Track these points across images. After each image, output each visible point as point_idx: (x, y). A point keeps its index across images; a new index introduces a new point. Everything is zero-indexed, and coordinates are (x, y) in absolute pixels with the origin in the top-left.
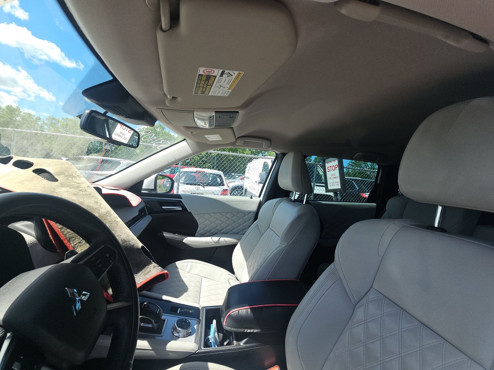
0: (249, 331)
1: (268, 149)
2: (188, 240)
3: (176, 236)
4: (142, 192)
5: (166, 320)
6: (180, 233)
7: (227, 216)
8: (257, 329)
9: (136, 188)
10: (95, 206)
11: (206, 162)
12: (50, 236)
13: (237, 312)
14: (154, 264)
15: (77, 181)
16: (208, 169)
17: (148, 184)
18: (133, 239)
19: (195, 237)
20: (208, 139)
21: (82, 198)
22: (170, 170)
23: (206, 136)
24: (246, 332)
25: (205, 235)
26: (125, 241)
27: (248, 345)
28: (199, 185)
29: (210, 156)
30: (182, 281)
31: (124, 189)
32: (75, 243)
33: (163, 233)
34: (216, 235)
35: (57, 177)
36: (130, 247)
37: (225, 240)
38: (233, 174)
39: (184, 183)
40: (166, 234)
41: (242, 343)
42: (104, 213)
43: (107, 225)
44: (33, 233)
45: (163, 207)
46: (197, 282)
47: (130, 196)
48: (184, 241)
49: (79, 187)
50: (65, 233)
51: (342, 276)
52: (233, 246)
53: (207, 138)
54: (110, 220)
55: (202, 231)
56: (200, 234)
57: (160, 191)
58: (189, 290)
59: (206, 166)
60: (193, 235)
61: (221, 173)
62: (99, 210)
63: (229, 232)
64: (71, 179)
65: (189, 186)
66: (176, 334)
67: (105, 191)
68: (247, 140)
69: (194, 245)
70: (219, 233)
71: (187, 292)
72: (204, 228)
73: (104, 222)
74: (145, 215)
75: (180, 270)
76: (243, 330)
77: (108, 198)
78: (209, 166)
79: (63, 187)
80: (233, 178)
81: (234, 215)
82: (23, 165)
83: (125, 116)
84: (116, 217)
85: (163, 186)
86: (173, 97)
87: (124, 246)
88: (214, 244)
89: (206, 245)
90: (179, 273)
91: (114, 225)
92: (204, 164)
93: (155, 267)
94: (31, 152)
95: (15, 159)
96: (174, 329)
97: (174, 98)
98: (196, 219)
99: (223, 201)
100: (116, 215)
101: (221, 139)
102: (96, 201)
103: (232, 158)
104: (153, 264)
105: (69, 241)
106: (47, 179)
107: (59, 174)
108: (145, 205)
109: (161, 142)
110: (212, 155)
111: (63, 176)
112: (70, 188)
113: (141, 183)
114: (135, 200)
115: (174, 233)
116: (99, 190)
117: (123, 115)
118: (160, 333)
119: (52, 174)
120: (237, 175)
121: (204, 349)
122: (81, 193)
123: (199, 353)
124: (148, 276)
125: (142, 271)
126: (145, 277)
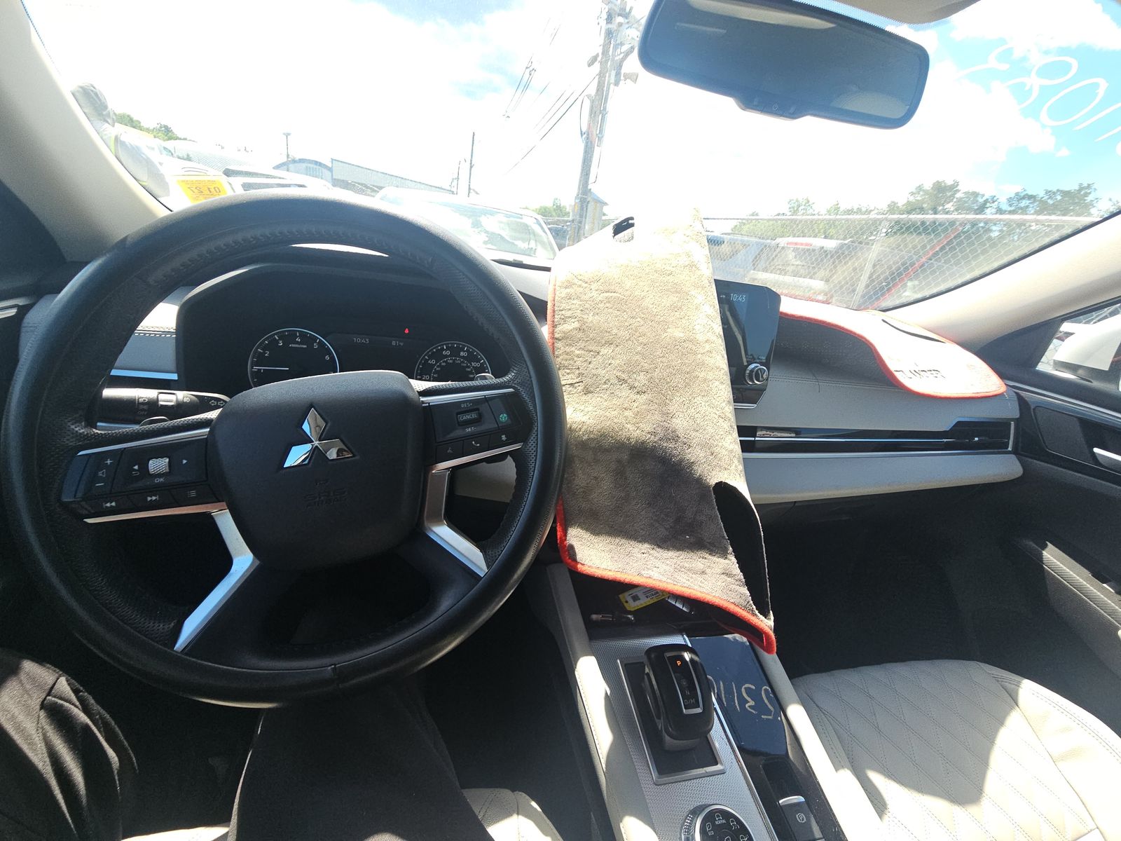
5: (719, 767)
14: (731, 563)
40: (1052, 557)
45: (1096, 450)
93: (728, 573)
104: (727, 561)
108: (1017, 415)
115: (1100, 576)
124: (684, 581)
125: (678, 553)
126: (676, 575)
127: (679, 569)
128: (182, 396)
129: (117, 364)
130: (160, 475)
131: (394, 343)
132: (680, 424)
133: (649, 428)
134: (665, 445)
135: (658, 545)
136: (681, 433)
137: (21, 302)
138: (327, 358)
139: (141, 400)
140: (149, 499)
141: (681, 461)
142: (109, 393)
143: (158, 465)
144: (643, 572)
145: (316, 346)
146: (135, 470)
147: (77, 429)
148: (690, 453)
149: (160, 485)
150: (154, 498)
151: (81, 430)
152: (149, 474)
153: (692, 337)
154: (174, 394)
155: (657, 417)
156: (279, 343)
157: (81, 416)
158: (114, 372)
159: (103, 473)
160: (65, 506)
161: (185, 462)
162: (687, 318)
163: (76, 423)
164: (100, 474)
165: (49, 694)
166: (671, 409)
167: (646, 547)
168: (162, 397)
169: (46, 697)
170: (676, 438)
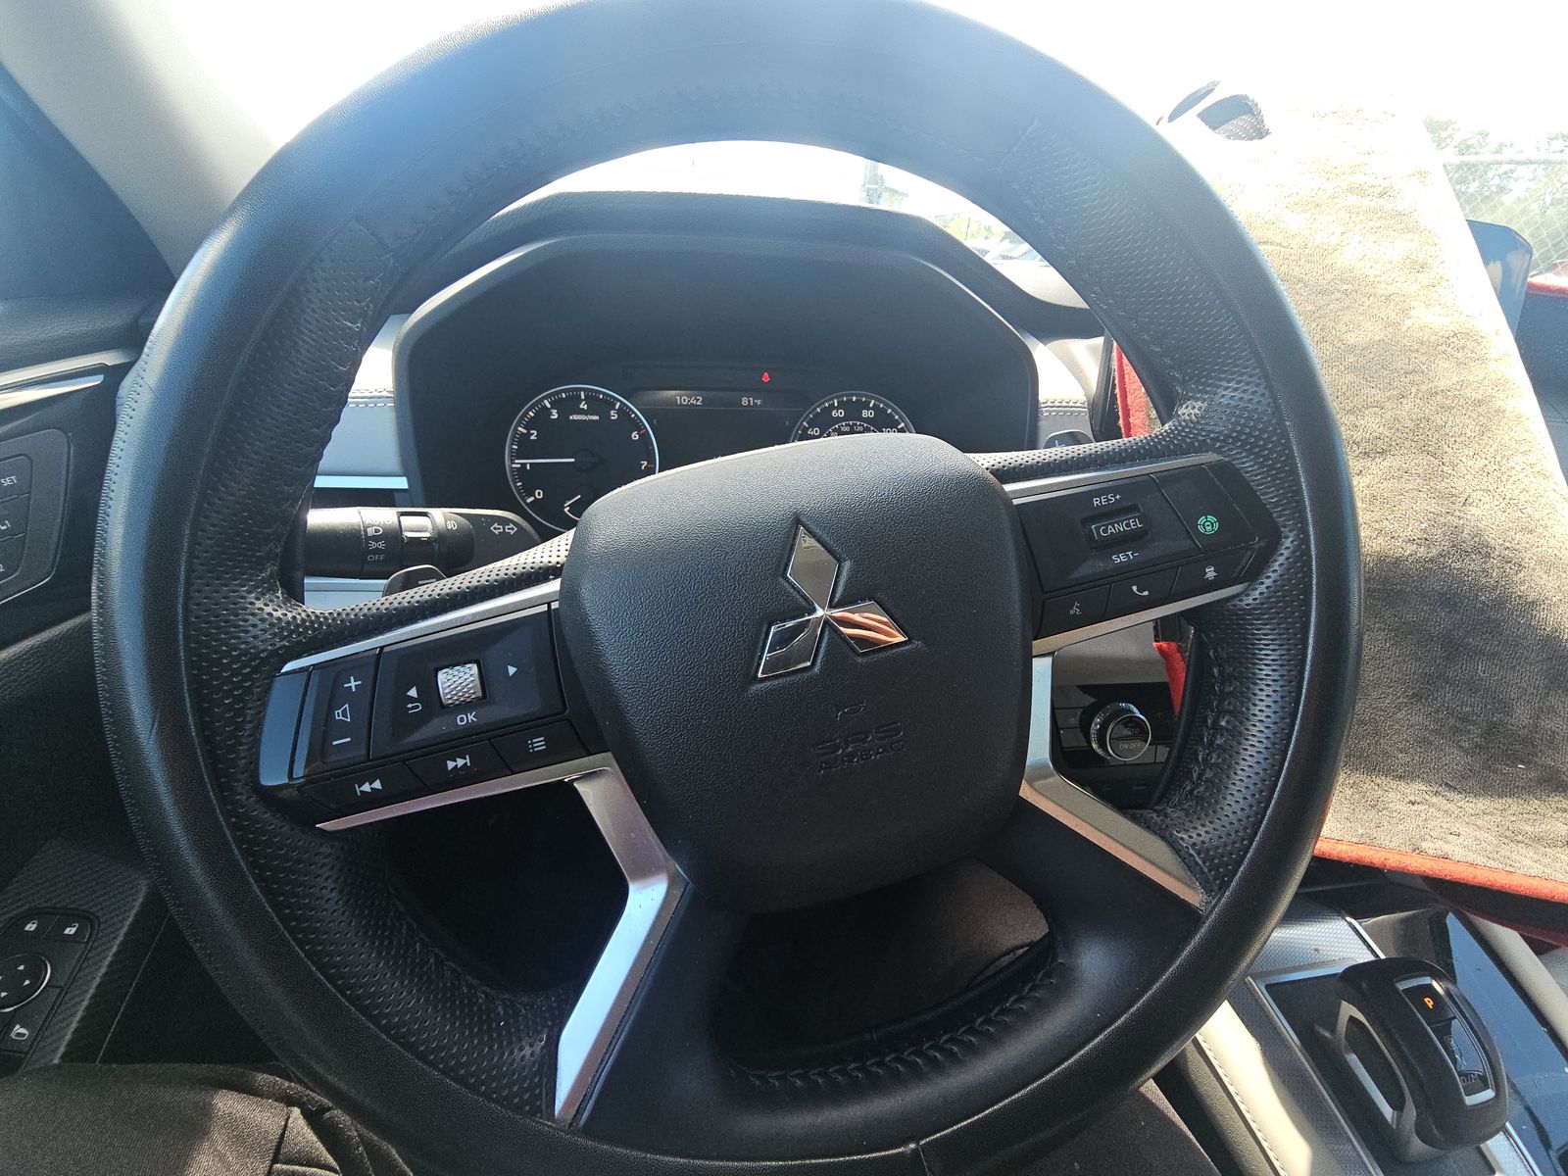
124: (1529, 862)
125: (1500, 803)
126: (1504, 851)
127: (1513, 837)
128: (441, 519)
129: (323, 464)
130: (465, 706)
131: (745, 401)
132: (1485, 516)
133: (1413, 530)
134: (1458, 565)
135: (1447, 784)
136: (1493, 538)
137: (110, 358)
138: (635, 436)
139: (371, 532)
140: (451, 765)
141: (1500, 603)
142: (319, 518)
143: (457, 681)
144: (1424, 845)
145: (614, 415)
146: (412, 700)
147: (268, 609)
148: (1523, 583)
149: (470, 732)
150: (460, 762)
151: (274, 609)
152: (443, 706)
153: (1466, 325)
154: (425, 514)
155: (1426, 505)
156: (551, 414)
157: (271, 576)
158: (321, 482)
159: (344, 714)
160: (268, 796)
161: (512, 670)
162: (1444, 283)
163: (264, 594)
164: (338, 715)
165: (275, 1161)
166: (1460, 484)
167: (1416, 789)
168: (407, 521)
169: (271, 1167)
170: (1483, 550)
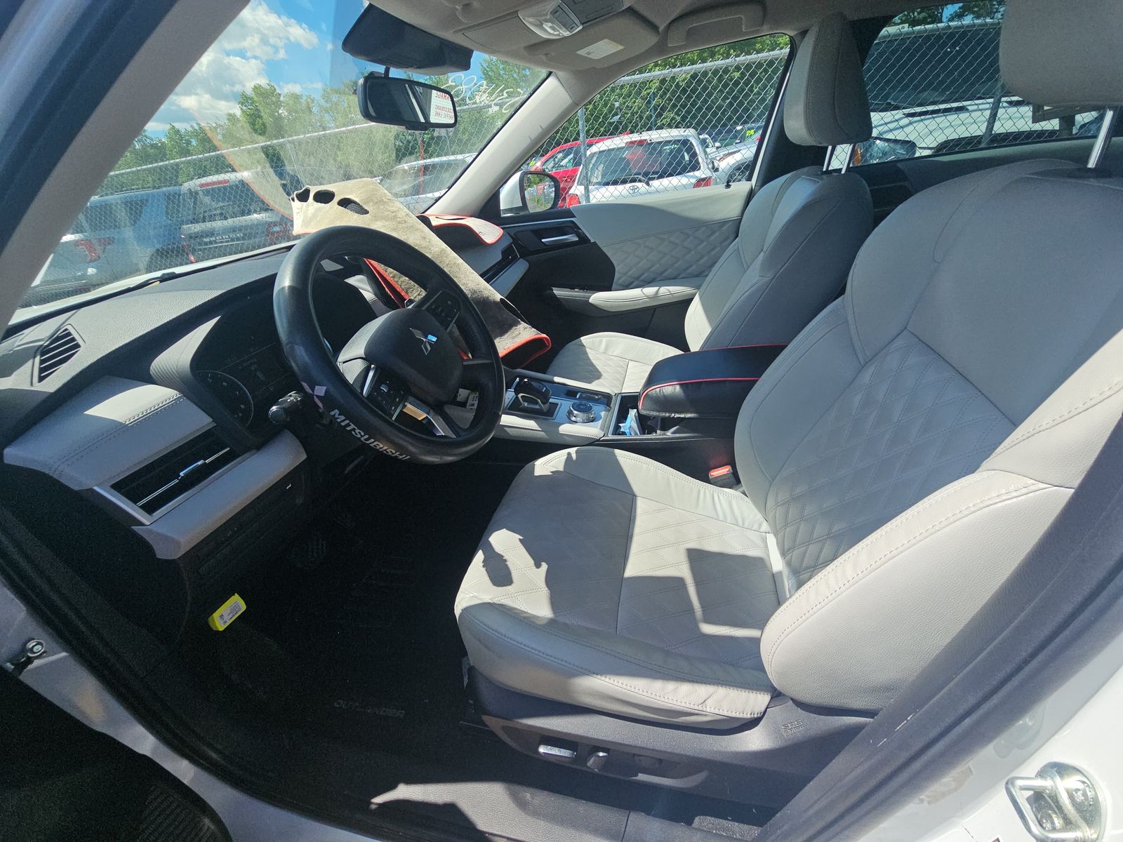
0: (677, 416)
1: (757, 31)
2: (599, 298)
3: (576, 294)
4: (503, 215)
5: (558, 404)
6: (582, 288)
7: (672, 239)
8: (691, 412)
9: (488, 209)
10: (424, 244)
11: (663, 109)
12: (386, 289)
13: (658, 389)
14: (523, 325)
15: (391, 209)
16: (669, 130)
17: (508, 197)
18: (486, 289)
19: (611, 291)
20: (590, 56)
21: (404, 234)
22: (572, 155)
23: (582, 52)
24: (673, 417)
25: (631, 287)
26: (475, 292)
27: (678, 435)
28: (633, 181)
29: (672, 86)
30: (593, 365)
31: (471, 216)
32: (415, 296)
33: (552, 290)
34: (653, 284)
35: (366, 207)
36: (484, 299)
37: (670, 291)
38: (739, 128)
39: (599, 184)
40: (558, 292)
41: (669, 434)
42: (437, 253)
43: (446, 270)
44: (370, 289)
45: (543, 240)
46: (619, 367)
47: (478, 225)
48: (590, 301)
49: (395, 217)
50: (400, 283)
51: (850, 317)
52: (686, 302)
53: (586, 55)
54: (447, 262)
55: (624, 278)
56: (620, 285)
57: (533, 208)
58: (603, 377)
59: (664, 121)
60: (608, 288)
61: (689, 133)
62: (430, 249)
63: (679, 275)
64: (382, 207)
65: (611, 188)
66: (573, 419)
67: (435, 222)
68: (695, 23)
69: (611, 307)
70: (660, 279)
71: (600, 380)
72: (627, 273)
73: (441, 265)
74: (515, 259)
75: (588, 350)
76: (667, 415)
77: (442, 232)
78: (671, 121)
79: (377, 220)
80: (737, 141)
81: (688, 236)
82: (324, 197)
83: (415, 66)
84: (455, 258)
85: (540, 197)
86: (464, 5)
87: (475, 298)
88: (648, 302)
89: (635, 305)
90: (587, 354)
91: (455, 269)
92: (660, 115)
93: (525, 328)
94: (326, 176)
95: (314, 190)
96: (570, 413)
97: (467, 6)
98: (609, 255)
99: (659, 207)
100: (455, 255)
101: (622, 47)
102: (423, 235)
103: (737, 75)
105: (407, 292)
106: (357, 212)
107: (368, 201)
108: (512, 241)
109: (505, 95)
110: (678, 83)
111: (371, 204)
112: (386, 221)
113: (494, 198)
114: (489, 233)
115: (572, 288)
116: (425, 220)
117: (412, 67)
118: (552, 416)
119: (359, 204)
120: (749, 129)
121: (610, 437)
122: (400, 226)
123: (603, 441)
